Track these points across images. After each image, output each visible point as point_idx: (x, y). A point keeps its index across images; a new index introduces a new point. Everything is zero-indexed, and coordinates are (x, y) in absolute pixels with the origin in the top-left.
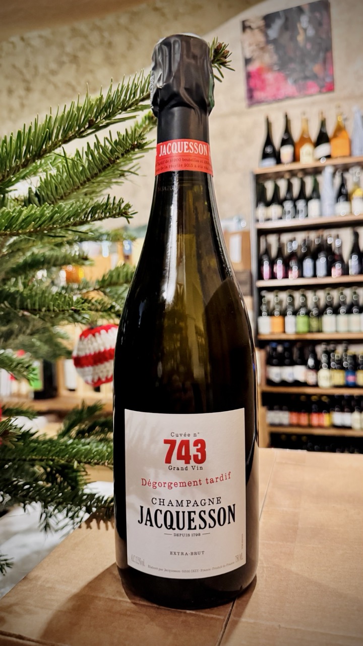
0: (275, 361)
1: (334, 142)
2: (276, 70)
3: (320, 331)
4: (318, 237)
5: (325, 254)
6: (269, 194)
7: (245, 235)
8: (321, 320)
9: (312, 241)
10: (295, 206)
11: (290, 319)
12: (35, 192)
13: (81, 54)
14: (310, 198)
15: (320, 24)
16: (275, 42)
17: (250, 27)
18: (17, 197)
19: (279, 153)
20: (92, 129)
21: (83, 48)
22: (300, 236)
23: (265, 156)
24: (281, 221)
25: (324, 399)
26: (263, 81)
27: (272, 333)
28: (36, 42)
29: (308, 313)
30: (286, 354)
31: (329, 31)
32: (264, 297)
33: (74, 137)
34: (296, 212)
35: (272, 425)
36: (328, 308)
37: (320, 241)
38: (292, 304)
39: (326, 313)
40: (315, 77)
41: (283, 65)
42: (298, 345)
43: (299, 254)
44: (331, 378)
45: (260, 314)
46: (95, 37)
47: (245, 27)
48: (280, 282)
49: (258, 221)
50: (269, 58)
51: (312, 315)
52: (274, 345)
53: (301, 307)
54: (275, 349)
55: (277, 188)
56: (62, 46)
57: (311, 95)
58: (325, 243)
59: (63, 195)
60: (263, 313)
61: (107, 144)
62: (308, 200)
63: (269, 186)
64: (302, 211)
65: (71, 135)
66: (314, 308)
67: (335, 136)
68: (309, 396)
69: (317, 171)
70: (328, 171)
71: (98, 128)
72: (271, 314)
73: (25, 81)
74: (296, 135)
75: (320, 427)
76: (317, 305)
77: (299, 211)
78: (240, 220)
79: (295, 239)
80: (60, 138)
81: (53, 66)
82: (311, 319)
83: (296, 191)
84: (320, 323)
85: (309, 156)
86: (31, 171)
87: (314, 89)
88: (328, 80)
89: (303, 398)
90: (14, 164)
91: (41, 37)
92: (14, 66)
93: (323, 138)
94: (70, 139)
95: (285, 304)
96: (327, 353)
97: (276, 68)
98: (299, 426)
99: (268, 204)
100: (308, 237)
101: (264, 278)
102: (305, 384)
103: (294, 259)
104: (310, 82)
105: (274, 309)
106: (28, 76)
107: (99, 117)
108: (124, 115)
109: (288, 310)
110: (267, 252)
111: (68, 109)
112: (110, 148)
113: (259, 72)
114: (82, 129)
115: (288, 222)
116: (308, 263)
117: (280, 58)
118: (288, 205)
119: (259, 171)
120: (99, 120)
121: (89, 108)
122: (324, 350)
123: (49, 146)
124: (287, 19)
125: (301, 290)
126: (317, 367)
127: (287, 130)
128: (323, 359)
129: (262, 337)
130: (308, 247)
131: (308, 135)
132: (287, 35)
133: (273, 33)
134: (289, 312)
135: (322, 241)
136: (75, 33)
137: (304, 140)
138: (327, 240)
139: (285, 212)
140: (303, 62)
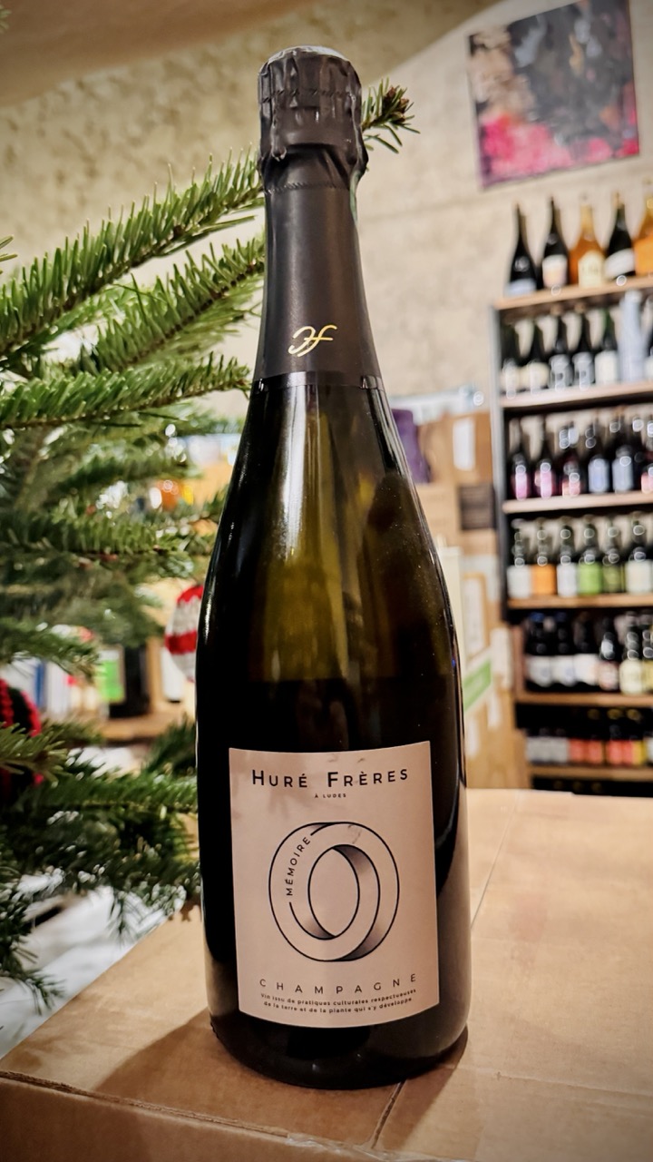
0: (540, 647)
1: (641, 247)
2: (533, 122)
3: (622, 590)
4: (616, 420)
5: (629, 450)
6: (525, 344)
7: (481, 420)
8: (624, 571)
9: (604, 428)
10: (572, 365)
11: (566, 570)
12: (90, 353)
13: (183, 109)
14: (599, 350)
15: (612, 34)
16: (528, 70)
17: (483, 46)
18: (62, 361)
19: (540, 270)
20: (181, 241)
21: (186, 96)
22: (583, 420)
23: (515, 276)
24: (546, 390)
25: (631, 714)
26: (509, 142)
27: (534, 596)
28: (104, 90)
29: (600, 559)
30: (561, 634)
31: (628, 46)
32: (518, 530)
33: (151, 255)
34: (574, 375)
35: (538, 763)
36: (637, 549)
37: (619, 428)
38: (570, 542)
39: (633, 559)
40: (603, 130)
41: (545, 111)
42: (582, 617)
43: (581, 452)
44: (643, 677)
45: (510, 561)
46: (207, 76)
47: (474, 46)
48: (546, 503)
49: (503, 393)
50: (519, 99)
51: (607, 561)
52: (537, 617)
53: (584, 549)
54: (540, 625)
55: (537, 335)
56: (149, 94)
57: (597, 164)
58: (628, 430)
59: (138, 356)
60: (516, 560)
61: (207, 266)
62: (594, 352)
63: (524, 332)
64: (585, 373)
65: (145, 253)
66: (611, 548)
67: (643, 235)
68: (603, 710)
69: (610, 301)
70: (631, 300)
71: (191, 239)
72: (530, 561)
73: (87, 159)
74: (571, 237)
75: (625, 765)
76: (616, 544)
77: (578, 374)
78: (471, 393)
79: (572, 425)
80: (127, 258)
81: (135, 130)
82: (605, 570)
83: (573, 337)
84: (623, 577)
85: (594, 275)
86: (81, 316)
87: (604, 152)
88: (628, 135)
89: (592, 714)
90: (50, 305)
91: (113, 80)
92: (67, 135)
93: (620, 241)
94: (143, 260)
95: (555, 544)
96: (637, 631)
97: (532, 117)
98: (586, 764)
99: (522, 362)
100: (597, 421)
101: (517, 496)
102: (596, 689)
103: (572, 460)
104: (594, 140)
105: (536, 552)
106: (91, 150)
107: (191, 221)
108: (233, 215)
109: (563, 553)
110: (522, 448)
111: (138, 209)
112: (213, 272)
113: (502, 126)
114: (163, 242)
115: (559, 394)
116: (597, 468)
117: (539, 99)
118: (559, 364)
119: (505, 303)
120: (190, 226)
121: (173, 206)
122: (631, 625)
123: (108, 272)
124: (550, 29)
125: (586, 516)
126: (618, 657)
127: (555, 229)
128: (629, 642)
129: (515, 604)
130: (598, 439)
131: (593, 236)
132: (551, 57)
133: (525, 54)
134: (565, 557)
135: (623, 427)
136: (173, 71)
137: (585, 244)
138: (631, 426)
139: (554, 375)
140: (580, 104)
